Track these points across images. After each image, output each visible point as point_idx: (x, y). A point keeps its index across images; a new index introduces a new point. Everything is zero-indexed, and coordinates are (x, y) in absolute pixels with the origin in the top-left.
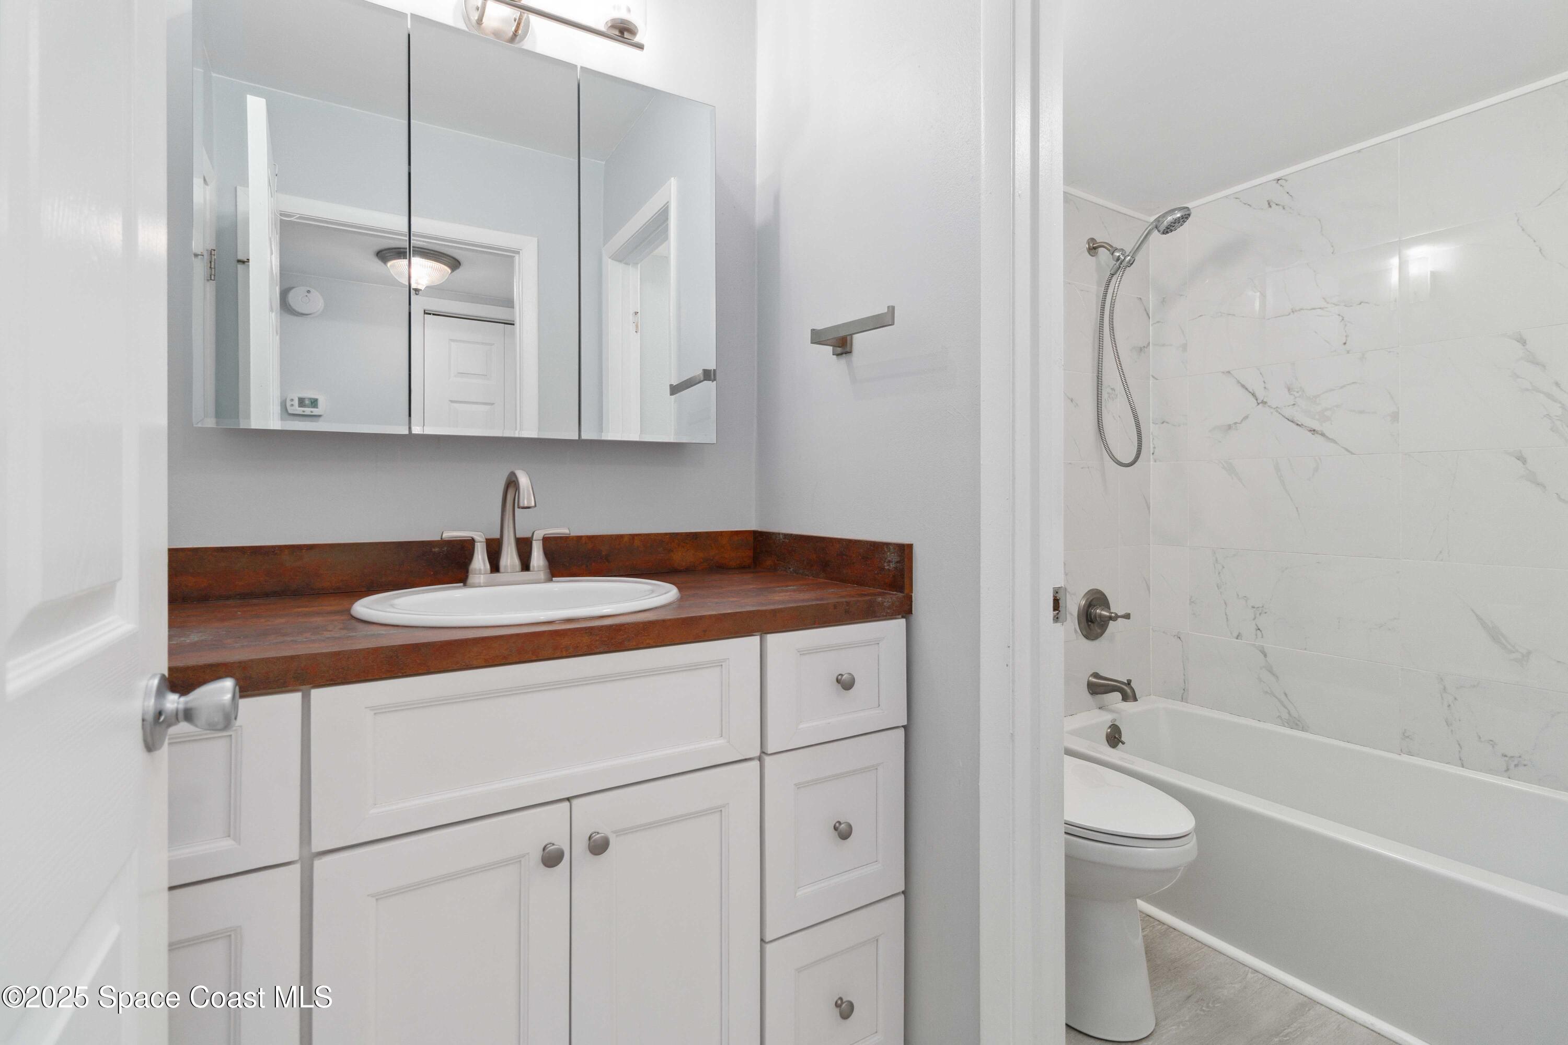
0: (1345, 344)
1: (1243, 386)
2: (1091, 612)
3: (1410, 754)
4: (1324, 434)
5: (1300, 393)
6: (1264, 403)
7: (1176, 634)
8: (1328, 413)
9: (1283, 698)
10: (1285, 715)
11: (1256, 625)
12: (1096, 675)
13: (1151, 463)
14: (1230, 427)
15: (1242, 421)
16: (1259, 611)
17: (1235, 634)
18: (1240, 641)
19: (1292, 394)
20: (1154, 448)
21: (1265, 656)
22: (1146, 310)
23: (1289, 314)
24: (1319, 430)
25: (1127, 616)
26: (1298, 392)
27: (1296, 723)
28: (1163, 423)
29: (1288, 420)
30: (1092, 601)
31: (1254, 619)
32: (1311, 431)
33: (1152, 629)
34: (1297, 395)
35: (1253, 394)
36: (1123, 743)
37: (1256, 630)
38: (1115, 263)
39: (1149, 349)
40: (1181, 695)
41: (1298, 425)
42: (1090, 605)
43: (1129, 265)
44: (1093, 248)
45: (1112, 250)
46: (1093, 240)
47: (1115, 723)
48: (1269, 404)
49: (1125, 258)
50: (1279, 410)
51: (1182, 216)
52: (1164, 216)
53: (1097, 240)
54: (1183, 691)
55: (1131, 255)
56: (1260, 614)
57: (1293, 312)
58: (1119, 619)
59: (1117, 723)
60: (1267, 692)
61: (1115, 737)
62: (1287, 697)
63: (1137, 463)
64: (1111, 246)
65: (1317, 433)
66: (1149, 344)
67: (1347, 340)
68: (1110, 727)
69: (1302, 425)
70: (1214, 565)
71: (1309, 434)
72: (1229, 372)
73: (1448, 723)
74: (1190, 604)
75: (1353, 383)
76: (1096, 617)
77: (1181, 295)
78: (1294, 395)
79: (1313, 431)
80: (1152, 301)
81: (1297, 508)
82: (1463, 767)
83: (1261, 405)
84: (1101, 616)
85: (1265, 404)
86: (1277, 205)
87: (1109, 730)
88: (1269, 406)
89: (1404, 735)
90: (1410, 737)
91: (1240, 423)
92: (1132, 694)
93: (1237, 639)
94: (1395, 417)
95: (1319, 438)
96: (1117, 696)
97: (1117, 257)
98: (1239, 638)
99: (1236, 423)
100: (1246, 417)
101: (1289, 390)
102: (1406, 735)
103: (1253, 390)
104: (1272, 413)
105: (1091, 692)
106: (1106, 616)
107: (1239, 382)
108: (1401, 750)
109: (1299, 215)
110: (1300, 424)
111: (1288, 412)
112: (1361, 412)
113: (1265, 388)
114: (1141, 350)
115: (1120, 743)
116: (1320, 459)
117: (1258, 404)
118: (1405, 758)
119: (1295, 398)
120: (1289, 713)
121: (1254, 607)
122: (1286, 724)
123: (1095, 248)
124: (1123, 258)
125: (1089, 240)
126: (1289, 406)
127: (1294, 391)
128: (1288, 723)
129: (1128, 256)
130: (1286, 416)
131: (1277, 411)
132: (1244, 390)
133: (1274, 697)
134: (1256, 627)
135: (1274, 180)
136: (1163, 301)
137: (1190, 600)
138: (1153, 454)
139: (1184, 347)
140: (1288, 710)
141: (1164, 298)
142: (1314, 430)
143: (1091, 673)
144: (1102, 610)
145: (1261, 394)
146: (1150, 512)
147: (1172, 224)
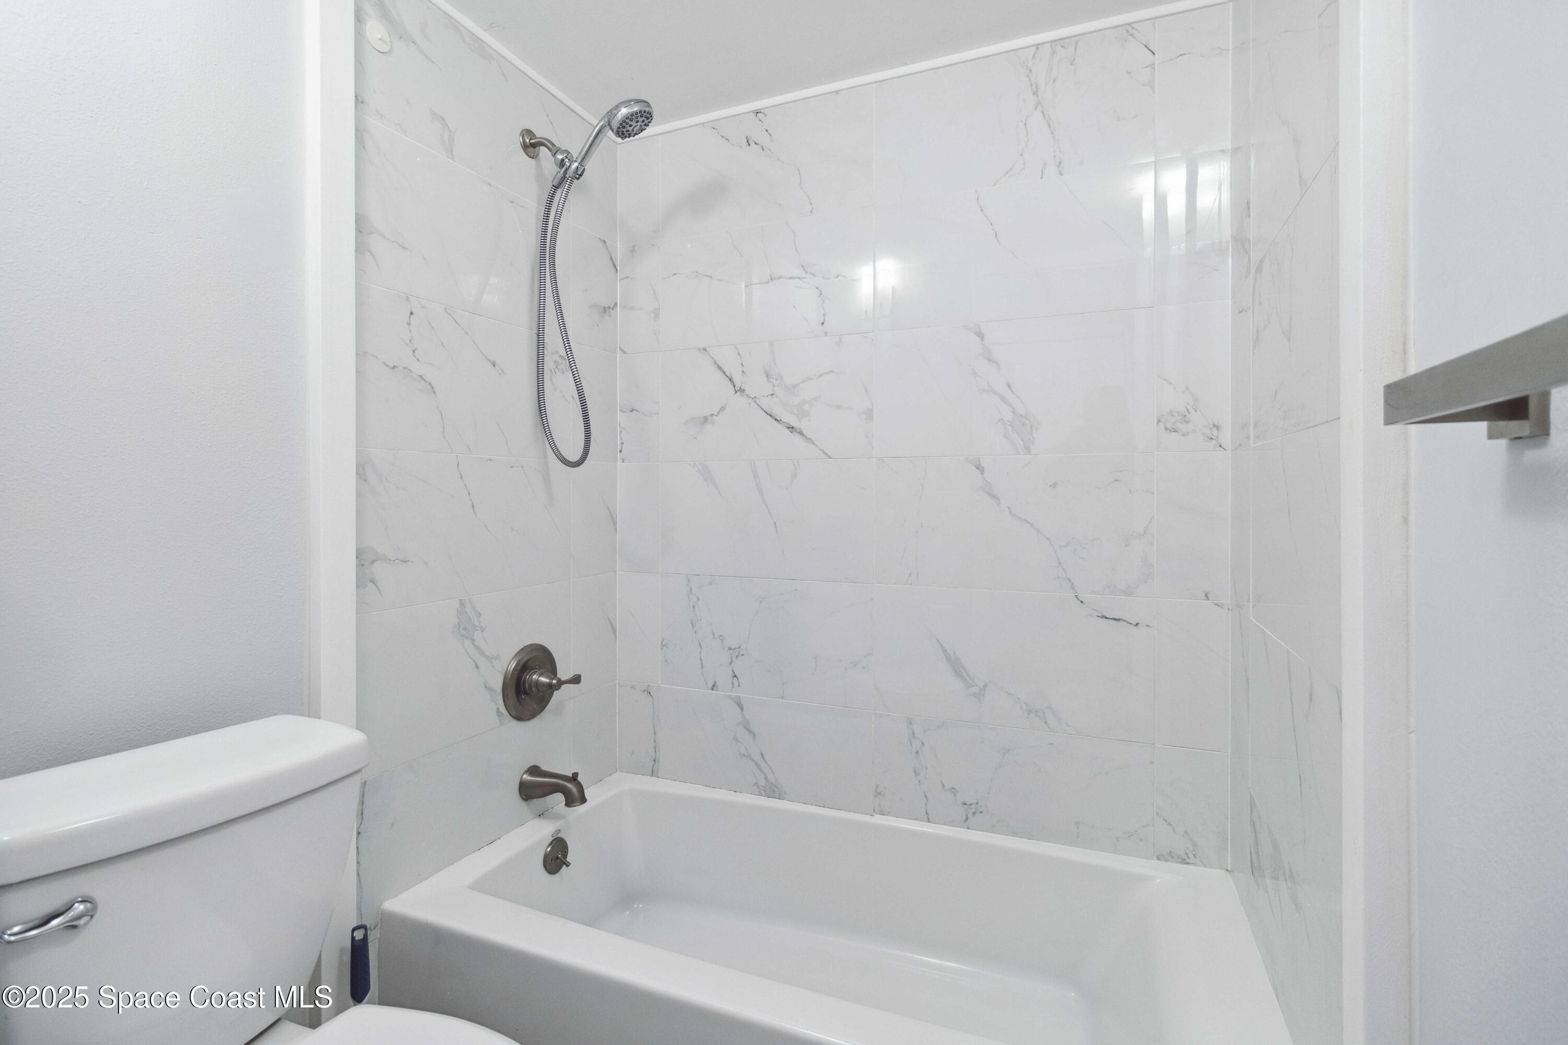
0: (823, 323)
1: (720, 368)
2: (525, 678)
3: (883, 813)
4: (802, 432)
5: (779, 381)
6: (741, 390)
7: (646, 688)
8: (806, 407)
9: (758, 758)
10: (762, 782)
11: (733, 671)
12: (534, 770)
13: (619, 463)
14: (705, 419)
15: (718, 413)
16: (735, 652)
17: (710, 684)
18: (716, 692)
19: (770, 382)
20: (622, 443)
21: (742, 709)
22: (611, 259)
23: (768, 282)
24: (797, 427)
25: (576, 680)
26: (776, 380)
27: (772, 790)
28: (632, 411)
29: (767, 413)
30: (528, 661)
31: (731, 664)
32: (789, 428)
33: (619, 683)
34: (776, 383)
35: (730, 380)
36: (567, 866)
37: (733, 678)
38: (559, 170)
39: (617, 311)
40: (651, 769)
41: (776, 419)
42: (523, 668)
43: (577, 176)
44: (532, 145)
45: (555, 151)
46: (529, 132)
47: (559, 836)
48: (747, 393)
49: (570, 165)
50: (757, 401)
51: (641, 112)
52: (617, 107)
53: (536, 134)
54: (653, 763)
55: (579, 160)
56: (737, 657)
57: (772, 279)
58: (564, 687)
59: (560, 835)
60: (744, 755)
61: (557, 858)
62: (764, 758)
63: (586, 462)
64: (553, 145)
65: (796, 431)
66: (616, 304)
67: (824, 319)
68: (551, 843)
69: (781, 420)
70: (689, 597)
71: (788, 431)
72: (705, 349)
73: (916, 774)
74: (662, 649)
75: (831, 372)
76: (530, 687)
77: (653, 245)
78: (773, 383)
79: (791, 428)
80: (620, 249)
81: (775, 523)
82: (929, 822)
83: (738, 393)
84: (537, 684)
85: (743, 392)
86: (756, 143)
87: (549, 849)
88: (747, 395)
89: (877, 792)
90: (882, 793)
91: (716, 416)
92: (578, 791)
93: (713, 690)
94: (869, 415)
95: (797, 438)
96: (559, 798)
97: (560, 162)
98: (715, 688)
99: (712, 415)
100: (722, 409)
101: (767, 376)
102: (878, 791)
103: (731, 374)
104: (750, 404)
105: (524, 797)
106: (544, 684)
107: (715, 363)
108: (874, 810)
109: (778, 160)
110: (778, 419)
111: (766, 403)
112: (839, 407)
113: (743, 372)
114: (606, 310)
115: (564, 865)
116: (798, 462)
117: (736, 392)
118: (878, 819)
119: (774, 386)
120: (766, 779)
121: (731, 649)
122: (763, 793)
123: (534, 146)
124: (569, 165)
125: (523, 131)
126: (767, 396)
127: (773, 378)
128: (765, 791)
129: (576, 161)
130: (765, 409)
131: (755, 402)
132: (720, 373)
133: (751, 759)
134: (733, 674)
135: (753, 112)
136: (633, 250)
137: (662, 642)
138: (621, 451)
139: (656, 313)
140: (765, 775)
141: (634, 247)
142: (793, 428)
143: (526, 768)
144: (541, 675)
145: (738, 381)
146: (616, 529)
147: (627, 121)
